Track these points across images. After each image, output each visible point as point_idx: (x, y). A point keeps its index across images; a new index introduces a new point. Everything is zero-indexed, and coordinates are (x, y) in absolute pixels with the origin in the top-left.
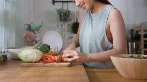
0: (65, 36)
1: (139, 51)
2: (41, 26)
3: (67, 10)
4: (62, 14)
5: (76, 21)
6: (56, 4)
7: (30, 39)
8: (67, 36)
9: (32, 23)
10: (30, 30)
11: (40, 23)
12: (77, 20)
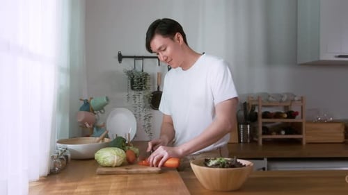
0: (140, 115)
1: (255, 139)
2: (105, 104)
3: (143, 71)
4: (135, 80)
5: (156, 90)
6: (124, 60)
7: (89, 124)
8: (143, 114)
9: (91, 98)
10: (88, 110)
11: (105, 100)
12: (159, 87)
